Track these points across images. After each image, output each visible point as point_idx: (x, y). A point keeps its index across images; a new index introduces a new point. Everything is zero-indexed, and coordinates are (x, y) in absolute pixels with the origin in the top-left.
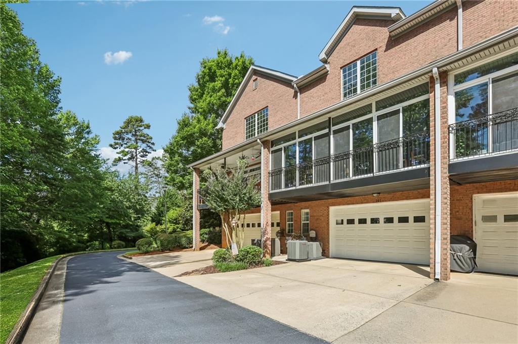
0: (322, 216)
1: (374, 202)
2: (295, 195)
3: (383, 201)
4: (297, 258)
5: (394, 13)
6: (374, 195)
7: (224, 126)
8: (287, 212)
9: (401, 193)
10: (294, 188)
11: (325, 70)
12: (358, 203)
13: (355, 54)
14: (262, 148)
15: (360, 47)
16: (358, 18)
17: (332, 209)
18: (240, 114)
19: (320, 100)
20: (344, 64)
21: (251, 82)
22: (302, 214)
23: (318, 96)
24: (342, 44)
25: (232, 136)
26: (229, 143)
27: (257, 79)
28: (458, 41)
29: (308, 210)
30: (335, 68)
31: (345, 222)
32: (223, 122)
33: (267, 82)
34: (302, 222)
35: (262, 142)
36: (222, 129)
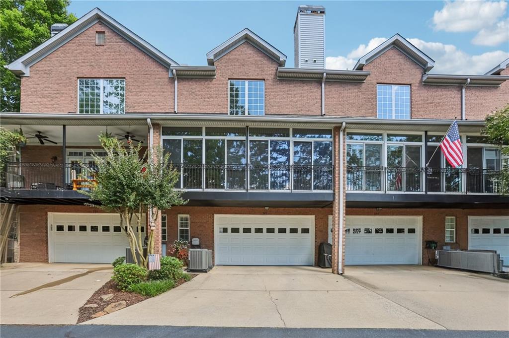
0: (206, 223)
1: (261, 214)
2: (203, 198)
3: (269, 214)
4: (203, 269)
5: (282, 58)
6: (266, 208)
7: (27, 71)
8: (180, 216)
9: (283, 208)
10: (200, 190)
11: (213, 72)
12: (246, 214)
13: (244, 74)
14: (152, 131)
15: (249, 69)
16: (247, 40)
17: (216, 216)
18: (65, 66)
19: (204, 101)
20: (232, 77)
21: (92, 32)
22: (179, 219)
23: (202, 95)
24: (231, 56)
25: (45, 93)
26: (40, 103)
27: (104, 32)
28: (321, 106)
29: (188, 216)
30: (222, 76)
31: (229, 230)
32: (26, 64)
33: (123, 46)
34: (179, 228)
35: (153, 124)
36: (19, 75)
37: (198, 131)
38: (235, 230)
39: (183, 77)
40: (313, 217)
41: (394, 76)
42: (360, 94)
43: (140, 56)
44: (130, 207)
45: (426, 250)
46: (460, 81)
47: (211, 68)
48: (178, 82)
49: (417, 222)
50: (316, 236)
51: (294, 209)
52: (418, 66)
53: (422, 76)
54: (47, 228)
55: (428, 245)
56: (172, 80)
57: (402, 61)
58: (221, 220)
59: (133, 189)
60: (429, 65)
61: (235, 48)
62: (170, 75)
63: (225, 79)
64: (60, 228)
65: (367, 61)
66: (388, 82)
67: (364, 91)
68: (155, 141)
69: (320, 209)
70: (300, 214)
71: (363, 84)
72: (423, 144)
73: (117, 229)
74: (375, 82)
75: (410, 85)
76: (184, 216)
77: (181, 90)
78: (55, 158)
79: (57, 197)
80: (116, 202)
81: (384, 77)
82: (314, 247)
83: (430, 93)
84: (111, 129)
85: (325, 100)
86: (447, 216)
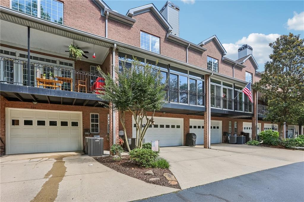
3: (163, 116)
5: (170, 29)
6: (164, 113)
9: (170, 114)
11: (131, 23)
13: (149, 30)
15: (152, 28)
16: (151, 11)
19: (126, 40)
20: (142, 30)
23: (124, 35)
24: (142, 17)
30: (137, 27)
39: (112, 19)
40: (182, 119)
41: (213, 54)
42: (201, 58)
45: (223, 136)
46: (233, 63)
47: (133, 20)
48: (108, 21)
49: (220, 123)
50: (184, 129)
52: (221, 52)
53: (222, 57)
55: (225, 134)
56: (104, 18)
60: (225, 54)
61: (144, 13)
62: (102, 14)
63: (139, 29)
65: (204, 43)
66: (211, 56)
67: (203, 58)
68: (116, 60)
69: (186, 115)
70: (172, 117)
72: (233, 89)
74: (206, 54)
75: (218, 60)
77: (110, 27)
81: (210, 53)
82: (183, 135)
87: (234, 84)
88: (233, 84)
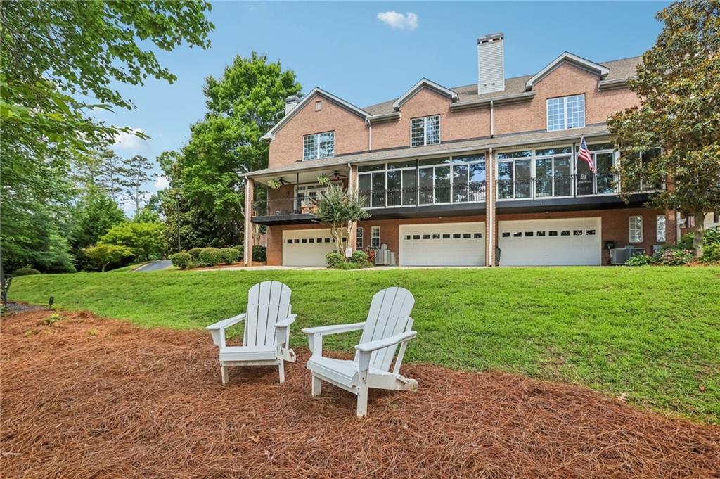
0: (393, 232)
1: (437, 223)
2: (387, 213)
3: (444, 222)
5: (454, 96)
6: (439, 218)
7: (274, 138)
8: (372, 228)
11: (398, 117)
12: (424, 223)
13: (423, 112)
14: (351, 171)
15: (427, 108)
16: (425, 86)
17: (401, 227)
18: (296, 129)
19: (392, 138)
20: (413, 117)
21: (313, 103)
22: (372, 230)
23: (390, 135)
24: (412, 101)
25: (284, 150)
26: (280, 156)
27: (320, 101)
28: (491, 128)
29: (379, 227)
30: (406, 117)
31: (412, 237)
32: (273, 133)
33: (333, 108)
34: (372, 237)
35: (352, 166)
36: (269, 140)
37: (382, 167)
38: (417, 237)
39: (376, 124)
41: (564, 89)
42: (528, 111)
43: (345, 113)
44: (336, 221)
47: (396, 113)
48: (372, 128)
49: (596, 223)
51: (466, 217)
52: (592, 75)
53: (598, 83)
54: (282, 241)
55: (608, 245)
56: (368, 126)
57: (575, 74)
58: (404, 229)
59: (338, 211)
60: (603, 73)
61: (416, 94)
62: (366, 123)
63: (407, 119)
64: (290, 242)
65: (533, 83)
66: (558, 96)
67: (533, 108)
68: (354, 177)
71: (532, 103)
72: (571, 154)
73: (327, 240)
74: (545, 98)
75: (584, 94)
76: (376, 228)
77: (374, 133)
78: (288, 193)
79: (293, 219)
80: (329, 218)
81: (554, 91)
83: (607, 98)
84: (325, 172)
85: (494, 122)
86: (630, 215)
87: (574, 144)
88: (572, 146)
